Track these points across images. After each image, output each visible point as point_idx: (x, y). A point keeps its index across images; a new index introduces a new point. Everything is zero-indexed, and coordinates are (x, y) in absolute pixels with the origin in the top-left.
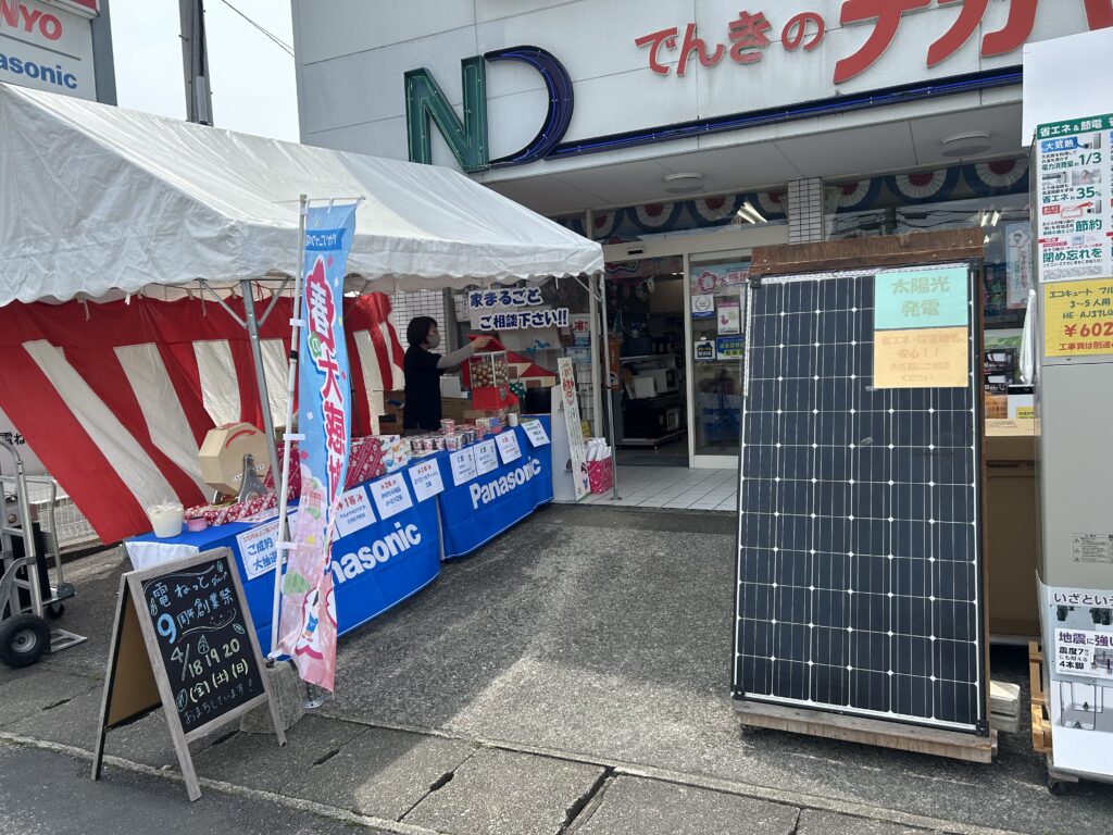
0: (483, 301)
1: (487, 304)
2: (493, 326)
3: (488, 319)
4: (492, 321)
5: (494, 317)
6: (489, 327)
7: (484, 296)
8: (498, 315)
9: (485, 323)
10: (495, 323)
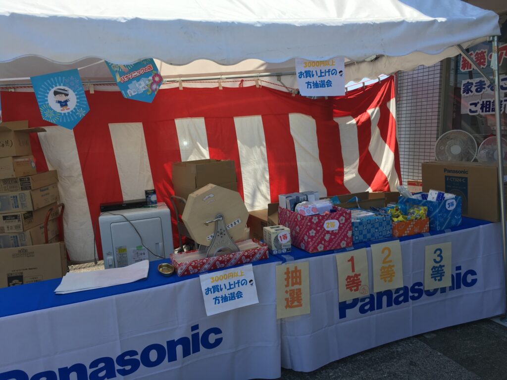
0: (473, 89)
1: (477, 91)
2: (480, 112)
3: (475, 104)
4: (479, 106)
5: (481, 103)
6: (476, 111)
7: (474, 84)
8: (485, 100)
9: (473, 108)
10: (482, 108)
